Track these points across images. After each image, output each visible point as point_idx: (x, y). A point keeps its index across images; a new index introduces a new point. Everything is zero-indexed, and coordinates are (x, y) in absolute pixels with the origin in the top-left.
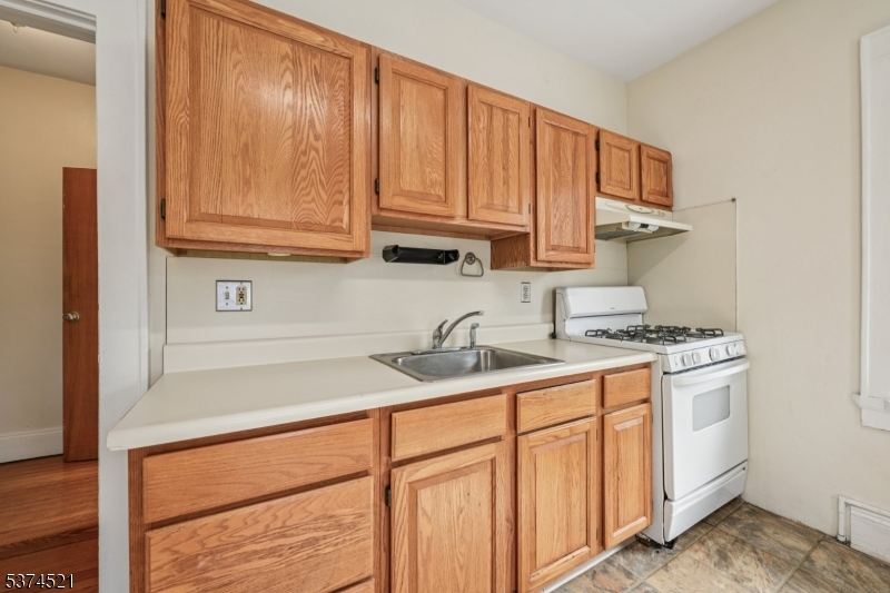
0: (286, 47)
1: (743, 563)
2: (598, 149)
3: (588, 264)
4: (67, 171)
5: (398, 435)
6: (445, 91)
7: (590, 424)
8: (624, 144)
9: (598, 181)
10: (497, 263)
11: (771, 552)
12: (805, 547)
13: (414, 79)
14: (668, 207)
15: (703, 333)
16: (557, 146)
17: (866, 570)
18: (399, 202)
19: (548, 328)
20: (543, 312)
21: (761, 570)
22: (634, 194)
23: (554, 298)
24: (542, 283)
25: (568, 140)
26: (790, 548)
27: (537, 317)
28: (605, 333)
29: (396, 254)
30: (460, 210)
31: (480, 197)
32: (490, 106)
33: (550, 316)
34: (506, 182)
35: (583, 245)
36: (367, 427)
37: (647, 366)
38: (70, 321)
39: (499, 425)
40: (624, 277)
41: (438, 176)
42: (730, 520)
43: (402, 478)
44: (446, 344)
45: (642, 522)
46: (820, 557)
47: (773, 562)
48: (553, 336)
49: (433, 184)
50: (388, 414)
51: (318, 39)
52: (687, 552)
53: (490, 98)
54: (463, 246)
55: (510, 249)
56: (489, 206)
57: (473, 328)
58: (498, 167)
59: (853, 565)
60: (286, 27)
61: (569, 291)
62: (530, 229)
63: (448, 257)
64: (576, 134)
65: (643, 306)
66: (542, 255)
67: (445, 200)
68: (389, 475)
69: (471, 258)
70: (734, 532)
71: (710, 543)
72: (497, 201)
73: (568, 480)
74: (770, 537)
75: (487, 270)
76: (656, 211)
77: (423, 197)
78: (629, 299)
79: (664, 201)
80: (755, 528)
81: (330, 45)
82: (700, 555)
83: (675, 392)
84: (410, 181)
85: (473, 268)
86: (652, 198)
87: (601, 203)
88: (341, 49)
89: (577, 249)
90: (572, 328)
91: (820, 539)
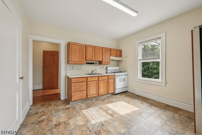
0: (78, 46)
2: (111, 51)
3: (109, 64)
4: (43, 51)
5: (88, 79)
6: (93, 48)
7: (107, 80)
8: (114, 50)
9: (111, 54)
10: (99, 64)
13: (89, 47)
14: (121, 57)
15: (124, 72)
16: (105, 51)
18: (88, 59)
19: (106, 72)
20: (105, 70)
22: (116, 56)
23: (107, 68)
24: (105, 66)
25: (107, 51)
27: (104, 70)
28: (112, 72)
29: (88, 63)
30: (94, 59)
31: (96, 58)
32: (97, 48)
33: (106, 70)
34: (99, 56)
35: (109, 62)
36: (85, 78)
37: (114, 75)
38: (44, 71)
39: (97, 79)
40: (117, 65)
41: (92, 56)
43: (88, 83)
44: (93, 73)
45: (113, 91)
48: (106, 73)
49: (91, 57)
50: (87, 77)
51: (81, 45)
53: (97, 47)
54: (95, 62)
55: (100, 63)
56: (97, 59)
57: (96, 71)
58: (98, 55)
59: (134, 95)
60: (78, 45)
61: (108, 67)
62: (102, 61)
63: (93, 63)
64: (108, 50)
65: (119, 69)
66: (103, 63)
67: (92, 58)
68: (87, 82)
69: (96, 63)
72: (98, 58)
73: (104, 86)
75: (98, 65)
76: (119, 57)
77: (90, 58)
78: (117, 68)
79: (120, 56)
81: (82, 45)
83: (116, 78)
84: (89, 57)
85: (96, 65)
86: (118, 56)
87: (111, 57)
88: (83, 45)
89: (108, 63)
90: (108, 72)
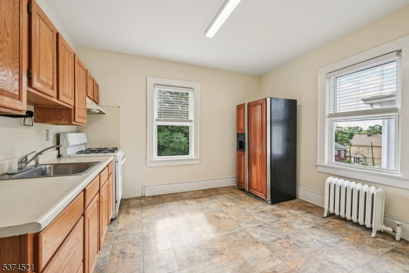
1: (132, 211)
11: (135, 206)
12: (139, 201)
17: (149, 199)
21: (136, 210)
26: (137, 203)
42: (124, 205)
46: (143, 201)
47: (136, 207)
52: (120, 217)
59: (147, 199)
65: (85, 141)
70: (125, 206)
71: (123, 212)
74: (133, 203)
80: (129, 203)
82: (123, 216)
91: (140, 198)
